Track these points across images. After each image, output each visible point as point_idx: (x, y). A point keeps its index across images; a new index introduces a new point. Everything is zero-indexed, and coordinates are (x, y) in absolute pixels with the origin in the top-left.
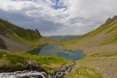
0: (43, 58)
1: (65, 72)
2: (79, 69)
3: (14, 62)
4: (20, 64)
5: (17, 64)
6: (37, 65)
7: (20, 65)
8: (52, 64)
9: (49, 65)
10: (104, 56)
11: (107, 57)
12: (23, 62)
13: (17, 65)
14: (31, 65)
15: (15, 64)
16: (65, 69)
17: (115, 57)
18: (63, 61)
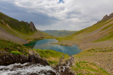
0: (39, 51)
1: (66, 66)
2: (80, 63)
3: (8, 49)
4: (18, 52)
5: (13, 52)
6: (40, 57)
7: (19, 54)
8: (51, 58)
9: (48, 58)
10: (100, 51)
11: (104, 53)
12: (22, 51)
13: (14, 54)
14: (32, 56)
15: (10, 52)
16: (65, 63)
17: (111, 53)
18: (60, 55)
